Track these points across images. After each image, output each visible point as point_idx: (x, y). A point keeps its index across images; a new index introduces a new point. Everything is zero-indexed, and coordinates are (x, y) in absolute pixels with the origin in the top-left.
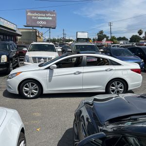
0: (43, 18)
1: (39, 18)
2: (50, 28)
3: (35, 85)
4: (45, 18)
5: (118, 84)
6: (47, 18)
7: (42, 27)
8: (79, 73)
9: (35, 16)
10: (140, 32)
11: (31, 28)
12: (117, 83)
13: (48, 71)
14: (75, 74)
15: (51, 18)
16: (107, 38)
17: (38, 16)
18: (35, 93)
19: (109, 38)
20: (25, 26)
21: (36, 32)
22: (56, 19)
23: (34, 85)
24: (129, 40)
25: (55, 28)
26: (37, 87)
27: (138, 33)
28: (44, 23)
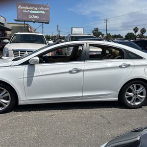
0: (36, 12)
1: (31, 12)
2: (43, 23)
3: (5, 91)
4: (38, 12)
5: (138, 88)
6: (40, 12)
7: (34, 22)
8: (78, 71)
9: (27, 10)
10: (136, 30)
11: (23, 23)
12: (137, 86)
13: (26, 67)
14: (70, 72)
15: (44, 12)
16: (103, 35)
17: (30, 10)
18: (6, 104)
19: (104, 36)
20: (16, 21)
21: (28, 27)
22: (49, 14)
23: (3, 90)
24: (124, 37)
25: (48, 23)
26: (8, 94)
27: (134, 30)
28: (37, 17)
